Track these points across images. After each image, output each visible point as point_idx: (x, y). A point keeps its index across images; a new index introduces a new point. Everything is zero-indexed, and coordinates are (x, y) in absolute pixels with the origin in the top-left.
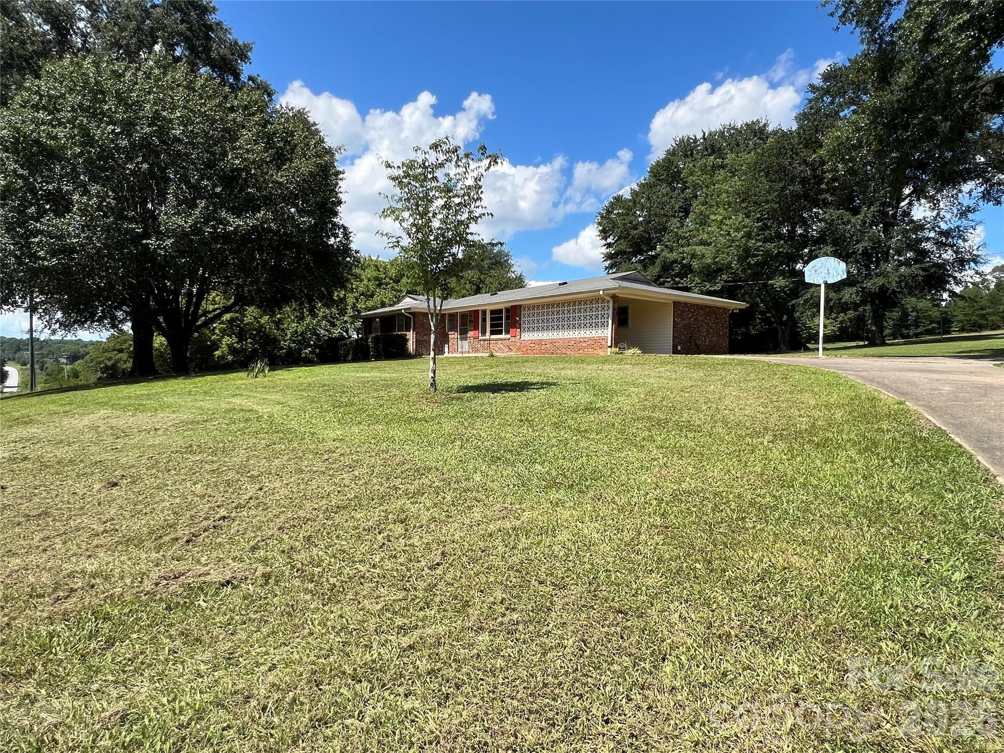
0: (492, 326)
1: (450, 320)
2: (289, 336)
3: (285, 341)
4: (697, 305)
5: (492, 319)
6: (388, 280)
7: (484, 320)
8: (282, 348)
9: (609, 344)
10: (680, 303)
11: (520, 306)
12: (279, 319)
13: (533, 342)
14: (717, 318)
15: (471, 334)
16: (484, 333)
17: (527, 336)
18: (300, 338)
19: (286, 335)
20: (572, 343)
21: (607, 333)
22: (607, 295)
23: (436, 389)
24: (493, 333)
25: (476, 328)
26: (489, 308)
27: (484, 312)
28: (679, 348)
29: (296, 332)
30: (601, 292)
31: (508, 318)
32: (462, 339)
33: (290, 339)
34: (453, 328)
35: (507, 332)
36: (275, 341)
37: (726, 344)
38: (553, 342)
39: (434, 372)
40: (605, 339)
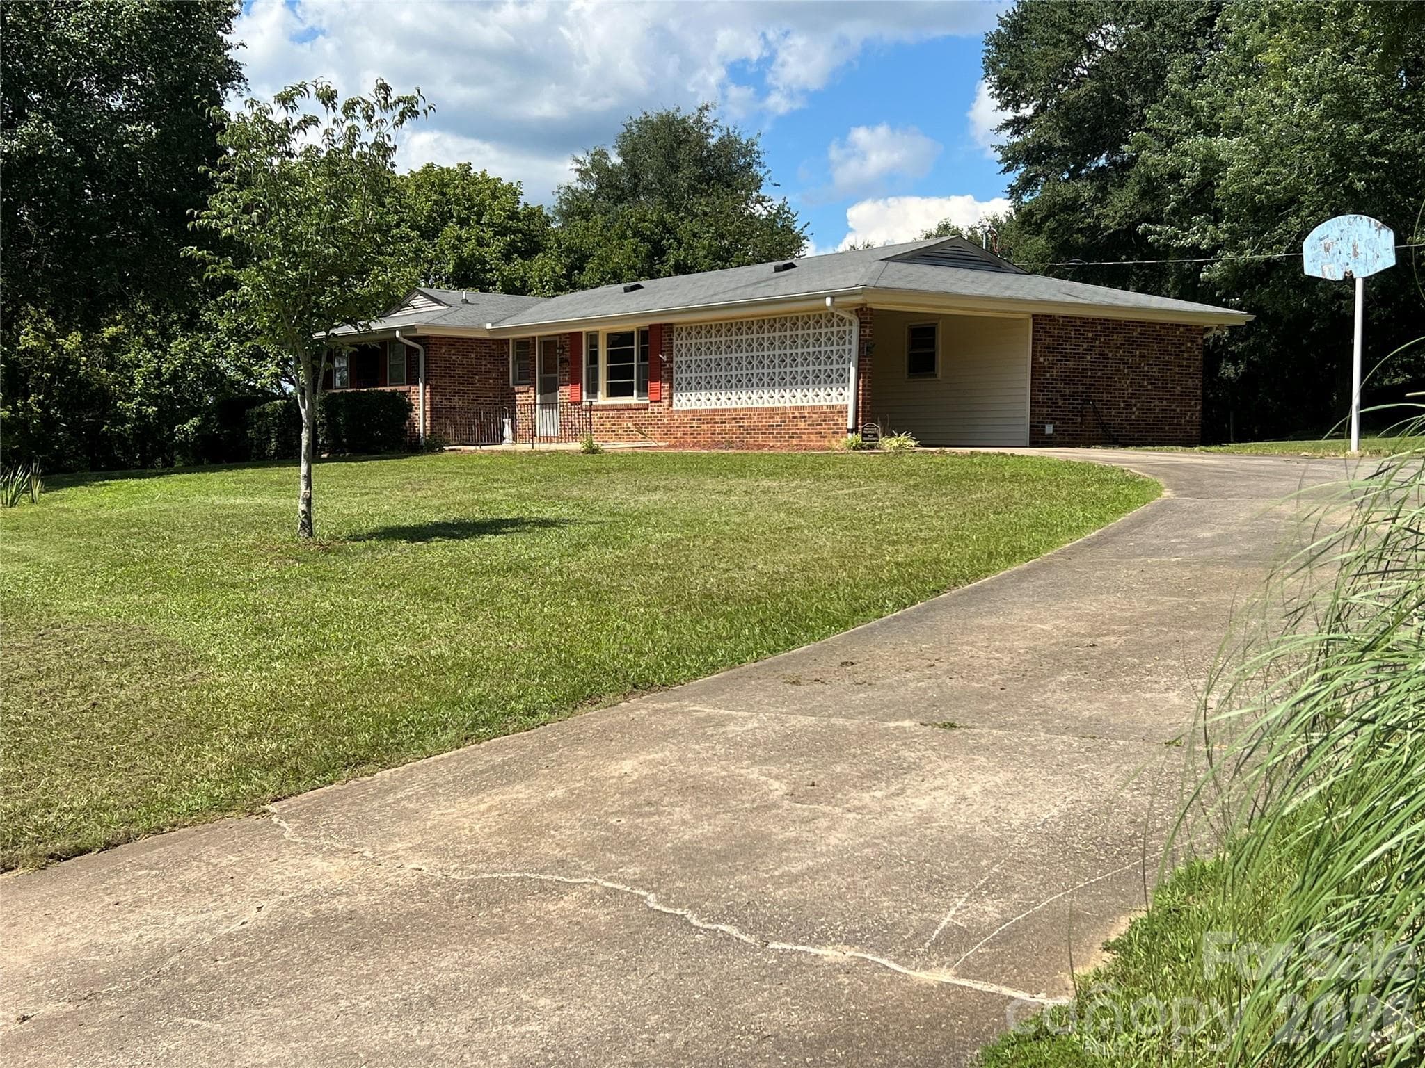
0: (612, 373)
1: (519, 357)
2: (139, 383)
3: (129, 398)
4: (1104, 322)
5: (612, 357)
6: (405, 229)
7: (594, 358)
8: (121, 419)
9: (850, 426)
10: (1051, 318)
11: (670, 325)
12: (115, 339)
13: (698, 416)
14: (1165, 352)
15: (564, 393)
16: (593, 391)
17: (686, 401)
18: (169, 389)
19: (132, 382)
20: (778, 418)
21: (845, 397)
22: (843, 307)
23: (311, 534)
24: (613, 391)
25: (575, 379)
26: (603, 330)
27: (593, 337)
28: (1049, 429)
29: (158, 373)
30: (828, 301)
31: (644, 356)
32: (545, 405)
33: (142, 393)
34: (525, 378)
35: (643, 391)
36: (102, 400)
37: (1194, 414)
38: (737, 417)
39: (308, 502)
40: (842, 411)
